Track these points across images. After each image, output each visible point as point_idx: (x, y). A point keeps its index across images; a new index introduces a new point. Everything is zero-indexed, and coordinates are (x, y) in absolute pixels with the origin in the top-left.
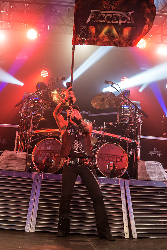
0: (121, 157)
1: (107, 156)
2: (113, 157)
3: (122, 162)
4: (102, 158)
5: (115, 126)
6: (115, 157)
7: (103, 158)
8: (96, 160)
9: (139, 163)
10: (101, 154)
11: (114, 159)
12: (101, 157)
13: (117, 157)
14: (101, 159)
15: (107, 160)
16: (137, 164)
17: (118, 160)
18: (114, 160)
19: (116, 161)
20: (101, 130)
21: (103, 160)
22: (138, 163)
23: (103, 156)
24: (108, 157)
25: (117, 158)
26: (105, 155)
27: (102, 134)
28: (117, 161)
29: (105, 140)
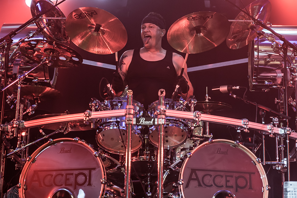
0: (247, 176)
1: (211, 176)
2: (226, 176)
3: (251, 188)
4: (197, 179)
5: (235, 96)
6: (232, 176)
7: (200, 178)
8: (181, 186)
9: (288, 190)
10: (193, 171)
11: (229, 181)
12: (194, 176)
13: (237, 175)
14: (194, 184)
15: (212, 185)
16: (284, 190)
17: (241, 182)
18: (229, 184)
19: (234, 186)
20: (193, 109)
21: (200, 185)
22: (286, 189)
23: (200, 174)
24: (213, 177)
25: (237, 178)
26: (203, 173)
27: (195, 118)
28: (237, 186)
29: (210, 134)
